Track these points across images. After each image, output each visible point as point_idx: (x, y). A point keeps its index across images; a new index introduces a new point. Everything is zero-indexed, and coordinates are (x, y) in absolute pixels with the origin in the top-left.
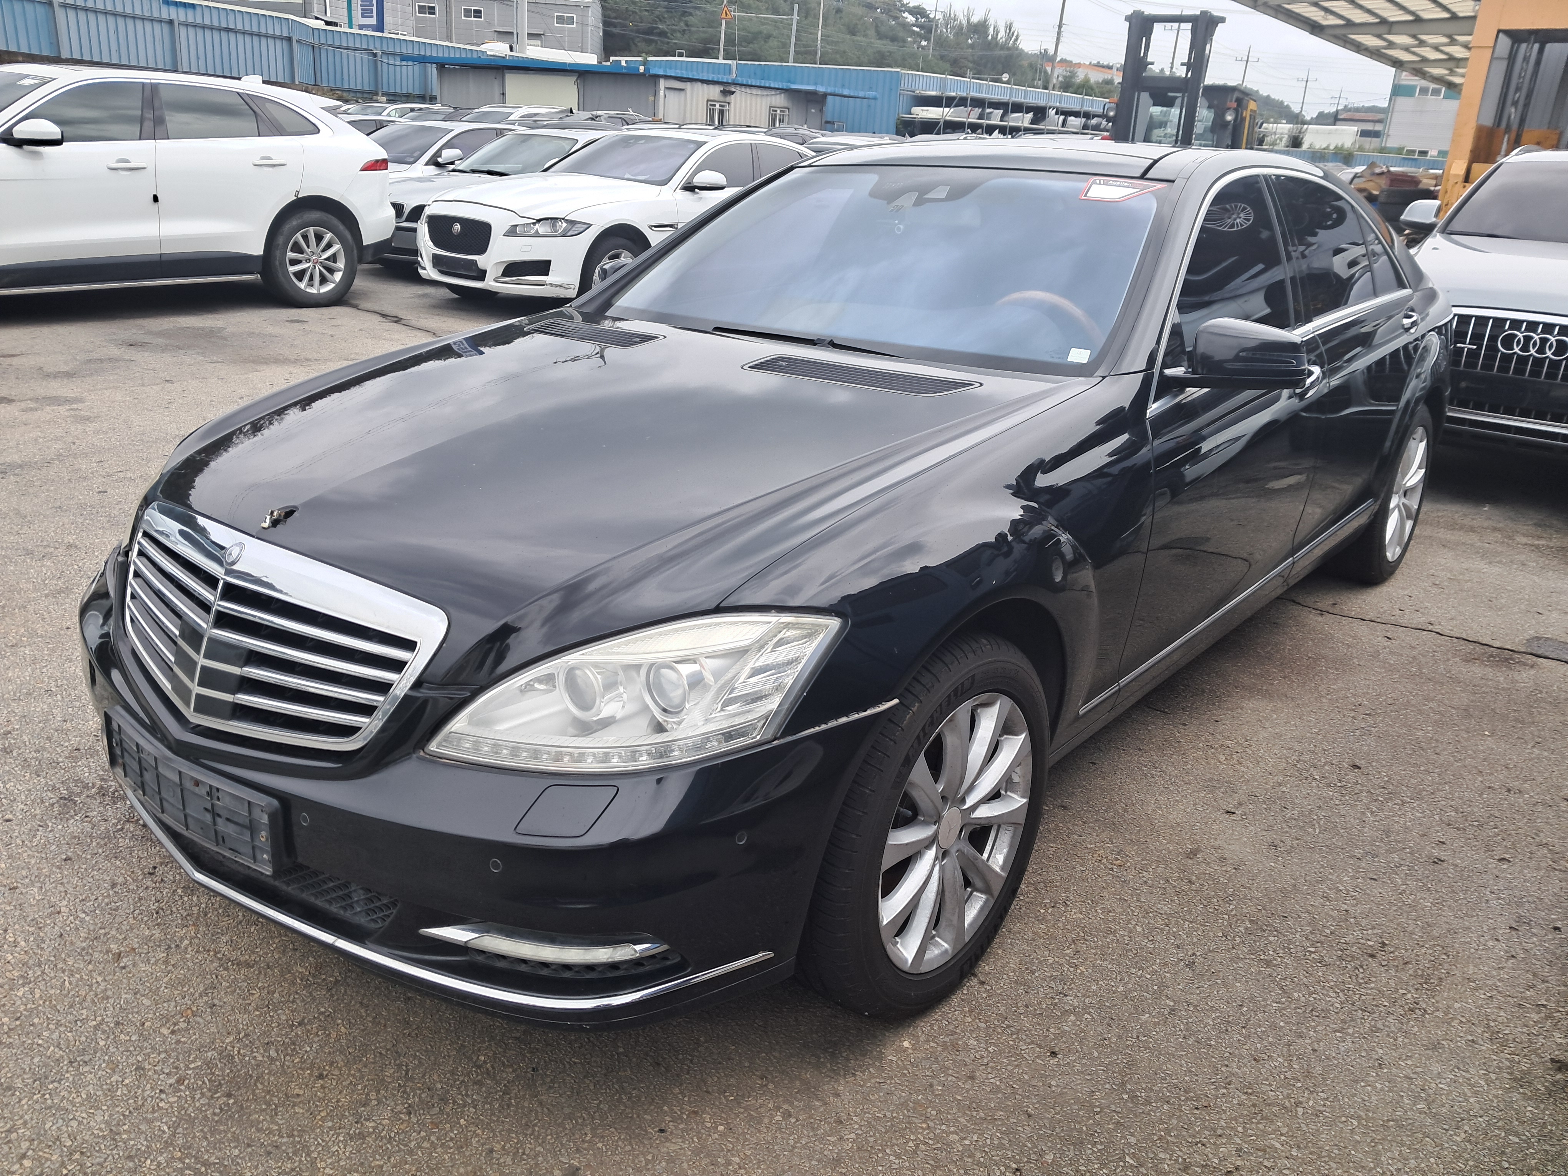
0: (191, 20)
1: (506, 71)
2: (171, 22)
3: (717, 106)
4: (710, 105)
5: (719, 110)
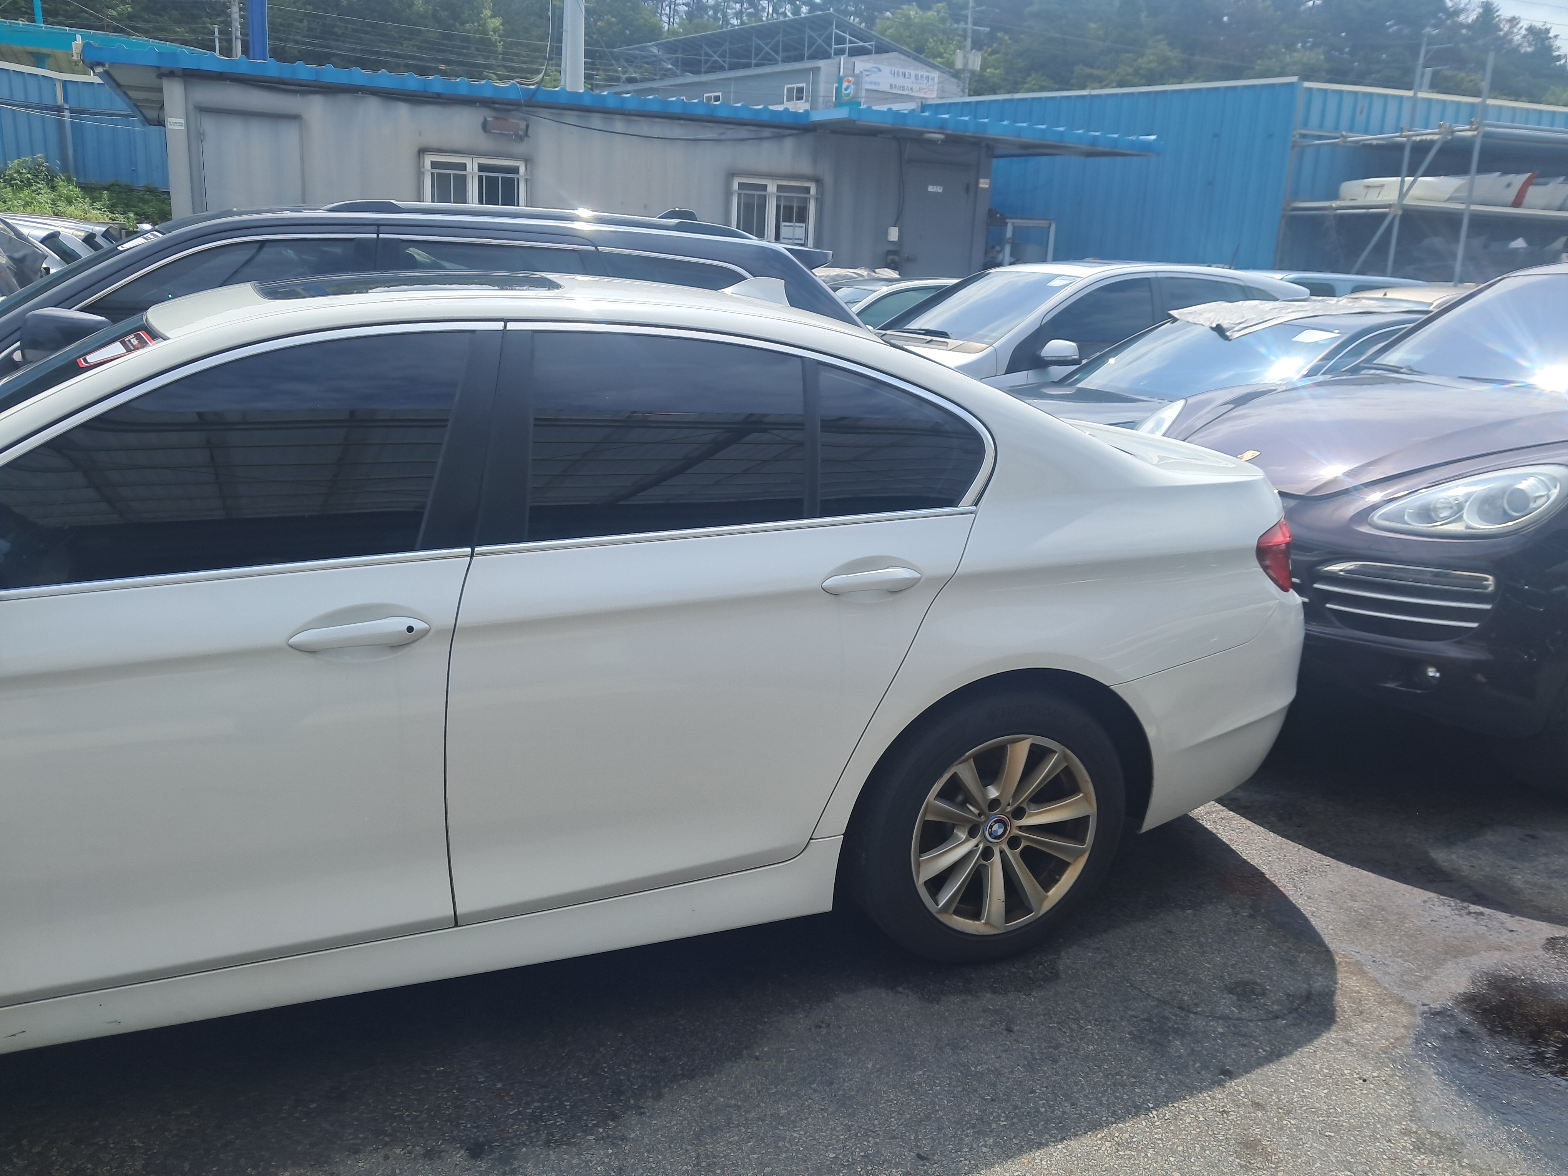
3: (472, 166)
4: (434, 165)
5: (480, 178)
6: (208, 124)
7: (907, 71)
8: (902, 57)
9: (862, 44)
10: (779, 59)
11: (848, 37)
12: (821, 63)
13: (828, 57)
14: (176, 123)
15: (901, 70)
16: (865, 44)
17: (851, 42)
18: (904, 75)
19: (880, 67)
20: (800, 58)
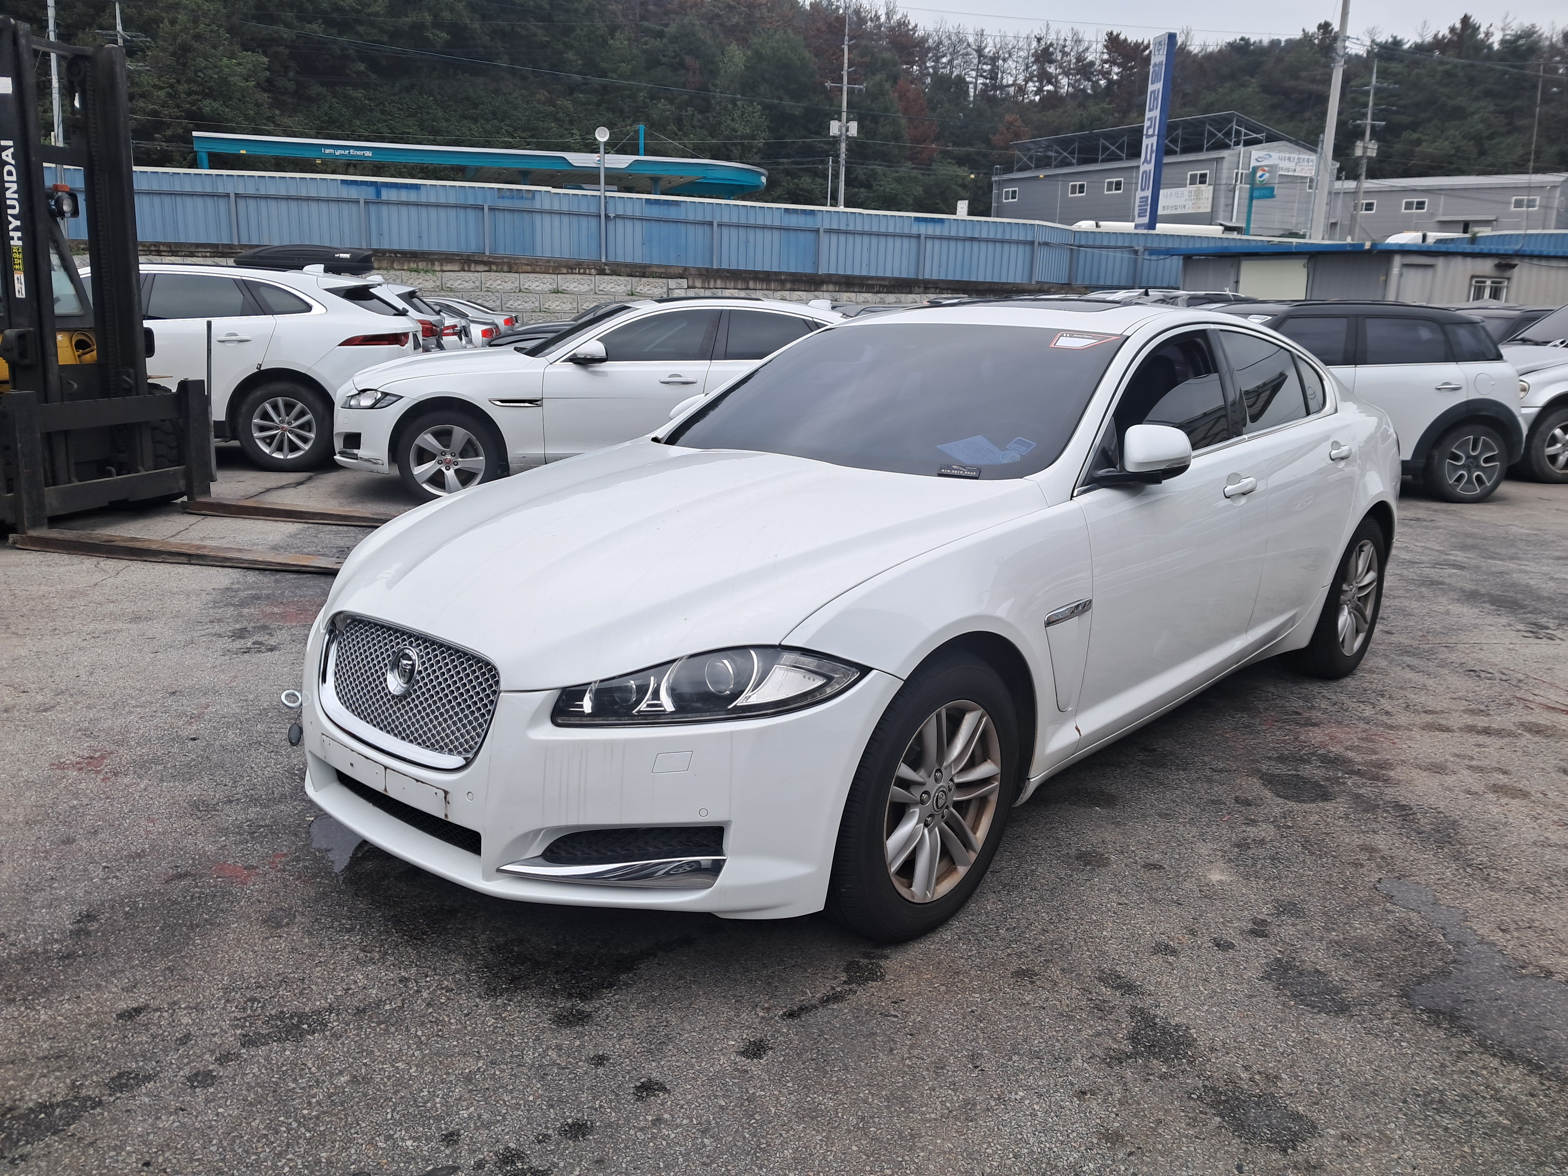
0: (938, 233)
1: (1242, 258)
2: (918, 237)
3: (1489, 283)
4: (1477, 282)
5: (1491, 288)
6: (1405, 271)
7: (1292, 155)
8: (1288, 144)
9: (1255, 135)
10: (1178, 150)
11: (1243, 130)
12: (1225, 153)
13: (1227, 147)
14: (1396, 270)
15: (1287, 155)
16: (1258, 136)
17: (1246, 135)
18: (1289, 159)
19: (1271, 154)
20: (1198, 149)
